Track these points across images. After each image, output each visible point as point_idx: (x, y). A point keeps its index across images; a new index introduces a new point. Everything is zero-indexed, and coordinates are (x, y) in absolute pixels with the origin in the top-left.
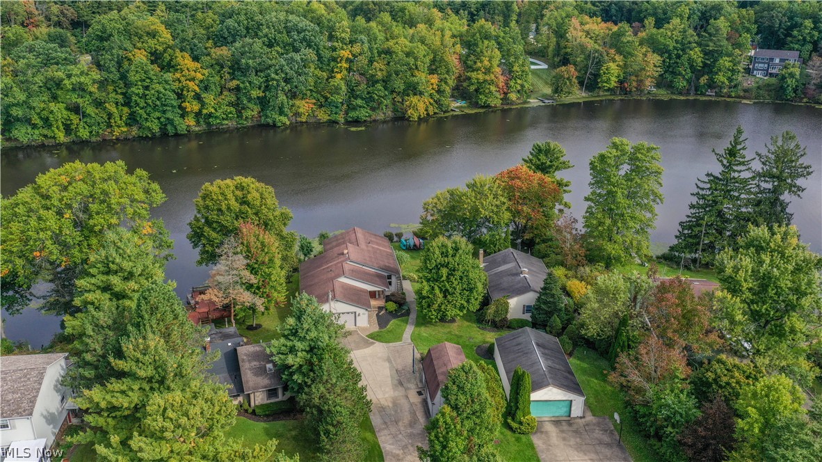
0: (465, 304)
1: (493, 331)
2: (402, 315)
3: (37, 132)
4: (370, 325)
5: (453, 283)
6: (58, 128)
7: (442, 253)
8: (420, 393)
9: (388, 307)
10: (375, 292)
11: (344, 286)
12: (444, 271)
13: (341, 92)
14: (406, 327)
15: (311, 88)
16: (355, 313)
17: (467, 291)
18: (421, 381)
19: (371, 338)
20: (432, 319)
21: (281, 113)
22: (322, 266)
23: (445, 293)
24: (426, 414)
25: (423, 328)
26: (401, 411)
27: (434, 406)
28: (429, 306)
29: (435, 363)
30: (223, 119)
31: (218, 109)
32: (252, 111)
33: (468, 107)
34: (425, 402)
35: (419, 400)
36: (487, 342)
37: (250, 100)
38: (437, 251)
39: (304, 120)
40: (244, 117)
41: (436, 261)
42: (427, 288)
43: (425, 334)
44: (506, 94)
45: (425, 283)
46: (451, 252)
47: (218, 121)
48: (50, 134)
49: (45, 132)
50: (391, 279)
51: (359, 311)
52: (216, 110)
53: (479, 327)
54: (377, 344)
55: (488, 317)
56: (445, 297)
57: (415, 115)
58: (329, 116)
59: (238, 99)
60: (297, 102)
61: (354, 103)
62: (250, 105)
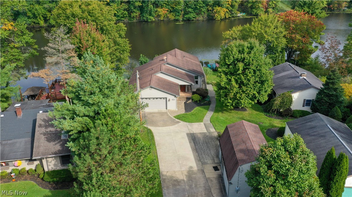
0: (257, 95)
1: (279, 119)
2: (205, 104)
3: (30, 20)
4: (178, 109)
5: (248, 76)
6: (40, 18)
7: (239, 52)
8: (216, 169)
9: (194, 98)
10: (184, 86)
11: (160, 80)
12: (241, 65)
13: (181, 4)
14: (206, 113)
15: (166, 2)
16: (166, 98)
17: (259, 83)
18: (217, 156)
19: (178, 119)
20: (228, 106)
21: (150, 14)
22: (148, 68)
23: (241, 84)
24: (221, 192)
25: (220, 114)
26: (196, 186)
27: (231, 186)
28: (226, 96)
29: (233, 139)
30: (122, 17)
31: (119, 12)
32: (136, 13)
33: (247, 15)
34: (221, 177)
35: (215, 176)
36: (276, 127)
37: (135, 8)
38: (235, 49)
39: (162, 19)
40: (132, 17)
41: (233, 57)
42: (225, 80)
43: (222, 118)
44: (266, 9)
45: (223, 76)
46: (246, 50)
47: (119, 18)
48: (36, 21)
49: (34, 20)
50: (197, 79)
51: (169, 97)
52: (118, 12)
53: (266, 115)
54: (182, 123)
55: (275, 108)
56: (240, 87)
57: (219, 17)
58: (175, 17)
59: (129, 7)
60: (159, 10)
61: (187, 10)
62: (135, 10)
